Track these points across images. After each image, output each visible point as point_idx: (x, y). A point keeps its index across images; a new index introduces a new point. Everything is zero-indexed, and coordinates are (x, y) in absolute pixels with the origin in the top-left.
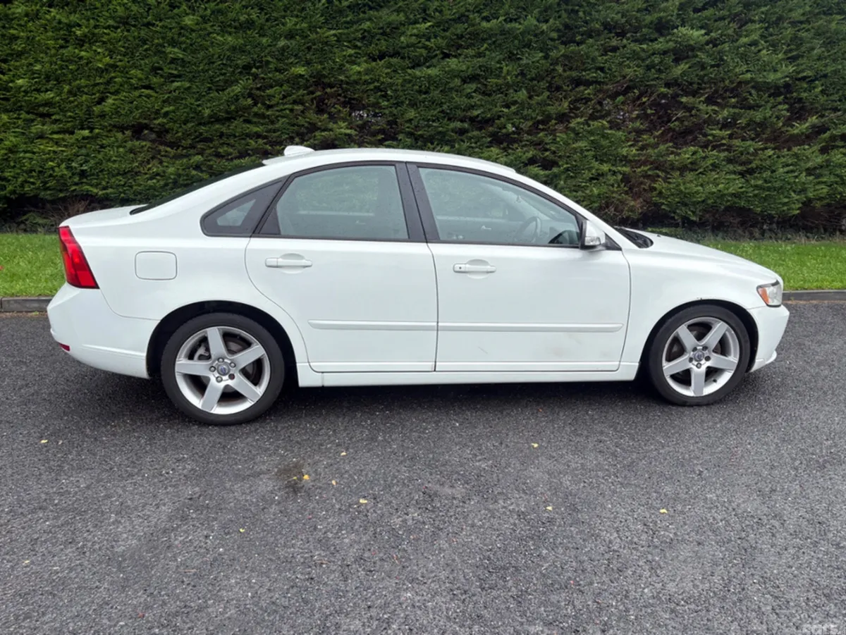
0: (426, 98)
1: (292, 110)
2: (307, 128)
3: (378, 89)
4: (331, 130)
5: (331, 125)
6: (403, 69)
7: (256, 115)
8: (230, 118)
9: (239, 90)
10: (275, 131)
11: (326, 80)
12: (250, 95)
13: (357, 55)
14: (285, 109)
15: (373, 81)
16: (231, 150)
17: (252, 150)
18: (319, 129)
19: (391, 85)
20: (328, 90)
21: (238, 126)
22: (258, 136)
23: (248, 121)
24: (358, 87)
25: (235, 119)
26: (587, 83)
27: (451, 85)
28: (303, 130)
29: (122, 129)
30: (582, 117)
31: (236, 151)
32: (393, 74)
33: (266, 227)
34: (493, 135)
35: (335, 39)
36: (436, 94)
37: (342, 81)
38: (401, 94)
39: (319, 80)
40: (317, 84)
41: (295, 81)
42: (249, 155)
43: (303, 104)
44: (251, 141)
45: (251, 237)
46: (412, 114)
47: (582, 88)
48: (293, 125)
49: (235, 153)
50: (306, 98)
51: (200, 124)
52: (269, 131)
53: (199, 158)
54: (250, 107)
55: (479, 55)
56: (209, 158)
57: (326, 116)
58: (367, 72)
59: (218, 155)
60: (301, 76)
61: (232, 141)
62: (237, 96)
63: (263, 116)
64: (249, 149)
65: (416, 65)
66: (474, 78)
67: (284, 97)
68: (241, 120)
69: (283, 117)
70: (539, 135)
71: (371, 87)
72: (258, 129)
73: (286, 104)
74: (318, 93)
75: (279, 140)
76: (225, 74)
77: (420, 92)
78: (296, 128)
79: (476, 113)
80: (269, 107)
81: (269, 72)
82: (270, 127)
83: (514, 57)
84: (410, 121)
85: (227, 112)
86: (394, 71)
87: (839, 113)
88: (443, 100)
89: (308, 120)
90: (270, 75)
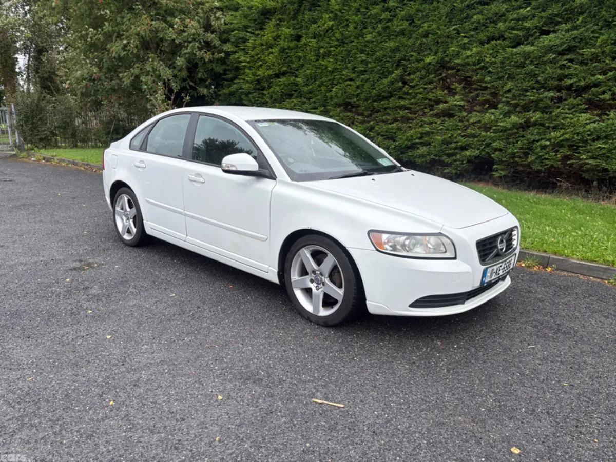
1: (425, 89)
2: (434, 101)
4: (449, 102)
5: (449, 98)
6: (503, 49)
7: (404, 93)
9: (394, 77)
11: (448, 65)
12: (401, 80)
13: (470, 43)
14: (421, 88)
15: (480, 62)
16: (388, 118)
18: (442, 101)
20: (450, 72)
21: (393, 102)
22: (405, 107)
23: (400, 98)
25: (393, 97)
29: (340, 105)
35: (455, 32)
37: (458, 64)
39: (443, 65)
40: (442, 68)
41: (428, 67)
43: (433, 84)
50: (436, 79)
54: (401, 88)
55: (576, 28)
60: (431, 63)
62: (393, 81)
63: (408, 94)
65: (517, 44)
66: (570, 49)
68: (396, 97)
69: (419, 94)
72: (405, 103)
73: (421, 84)
74: (444, 75)
77: (516, 67)
79: (570, 82)
80: (412, 87)
85: (388, 92)
88: (537, 72)
89: (435, 95)
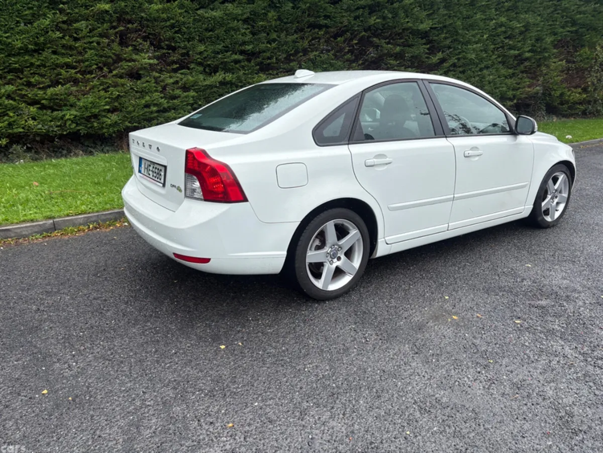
0: (212, 35)
1: (98, 43)
2: (113, 59)
3: (172, 26)
4: (134, 61)
5: (134, 57)
6: (193, 10)
7: (63, 46)
8: (38, 50)
9: (47, 22)
10: (83, 61)
11: (128, 17)
12: (58, 28)
14: (92, 42)
15: (169, 19)
16: (42, 79)
17: (64, 79)
18: (124, 59)
19: (184, 23)
20: (130, 26)
21: (47, 57)
22: (68, 66)
23: (54, 53)
24: (156, 24)
25: (43, 50)
26: (320, 27)
27: (231, 25)
28: (110, 60)
30: (316, 51)
31: (48, 80)
32: (185, 14)
33: (356, 135)
34: (260, 64)
36: (220, 31)
37: (142, 17)
38: (193, 30)
39: (121, 16)
40: (119, 20)
41: (101, 16)
42: (60, 83)
43: (107, 37)
44: (62, 71)
45: (348, 144)
46: (202, 48)
47: (316, 30)
48: (101, 56)
49: (47, 82)
50: (111, 31)
51: (9, 55)
52: (79, 62)
53: (10, 88)
54: (58, 40)
56: (20, 87)
57: (130, 48)
58: (164, 10)
59: (29, 84)
60: (107, 12)
61: (42, 70)
62: (47, 29)
63: (71, 48)
64: (61, 78)
65: (203, 7)
67: (91, 31)
68: (50, 51)
69: (91, 49)
70: (291, 64)
71: (168, 23)
72: (69, 60)
73: (93, 37)
74: (122, 28)
75: (89, 69)
76: (31, 8)
77: (207, 30)
78: (103, 59)
80: (76, 39)
81: (75, 8)
82: (80, 58)
83: (273, 5)
84: (201, 53)
85: (36, 44)
86: (186, 11)
87: (451, 50)
89: (113, 51)
90: (77, 10)
